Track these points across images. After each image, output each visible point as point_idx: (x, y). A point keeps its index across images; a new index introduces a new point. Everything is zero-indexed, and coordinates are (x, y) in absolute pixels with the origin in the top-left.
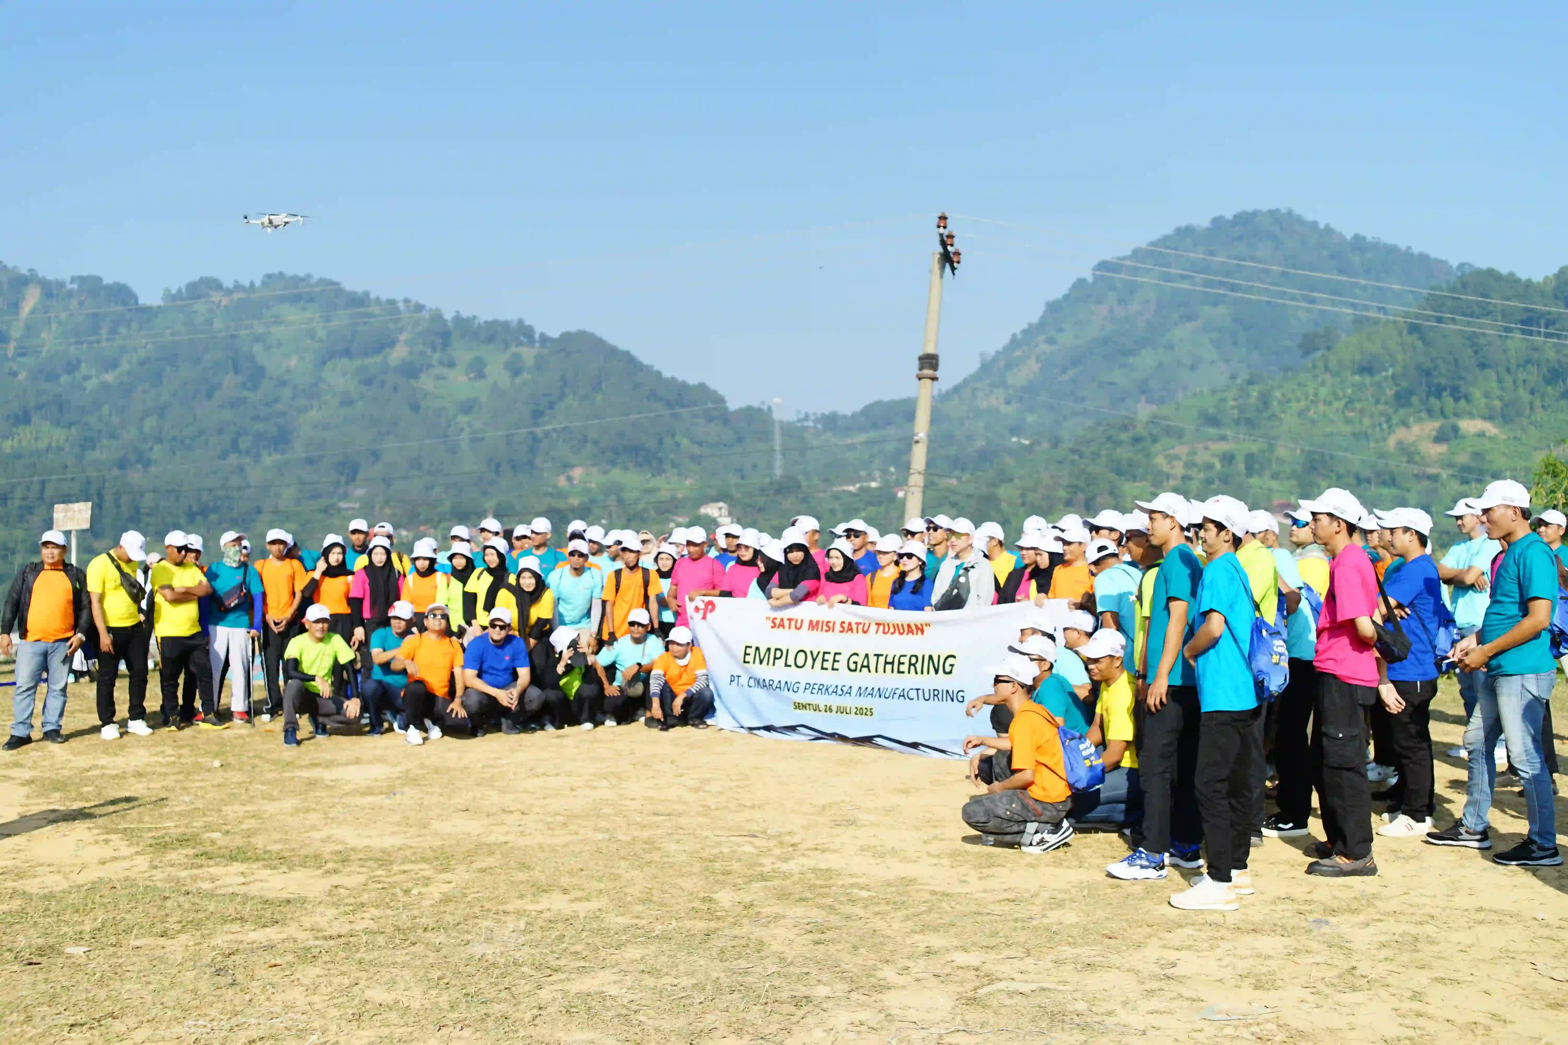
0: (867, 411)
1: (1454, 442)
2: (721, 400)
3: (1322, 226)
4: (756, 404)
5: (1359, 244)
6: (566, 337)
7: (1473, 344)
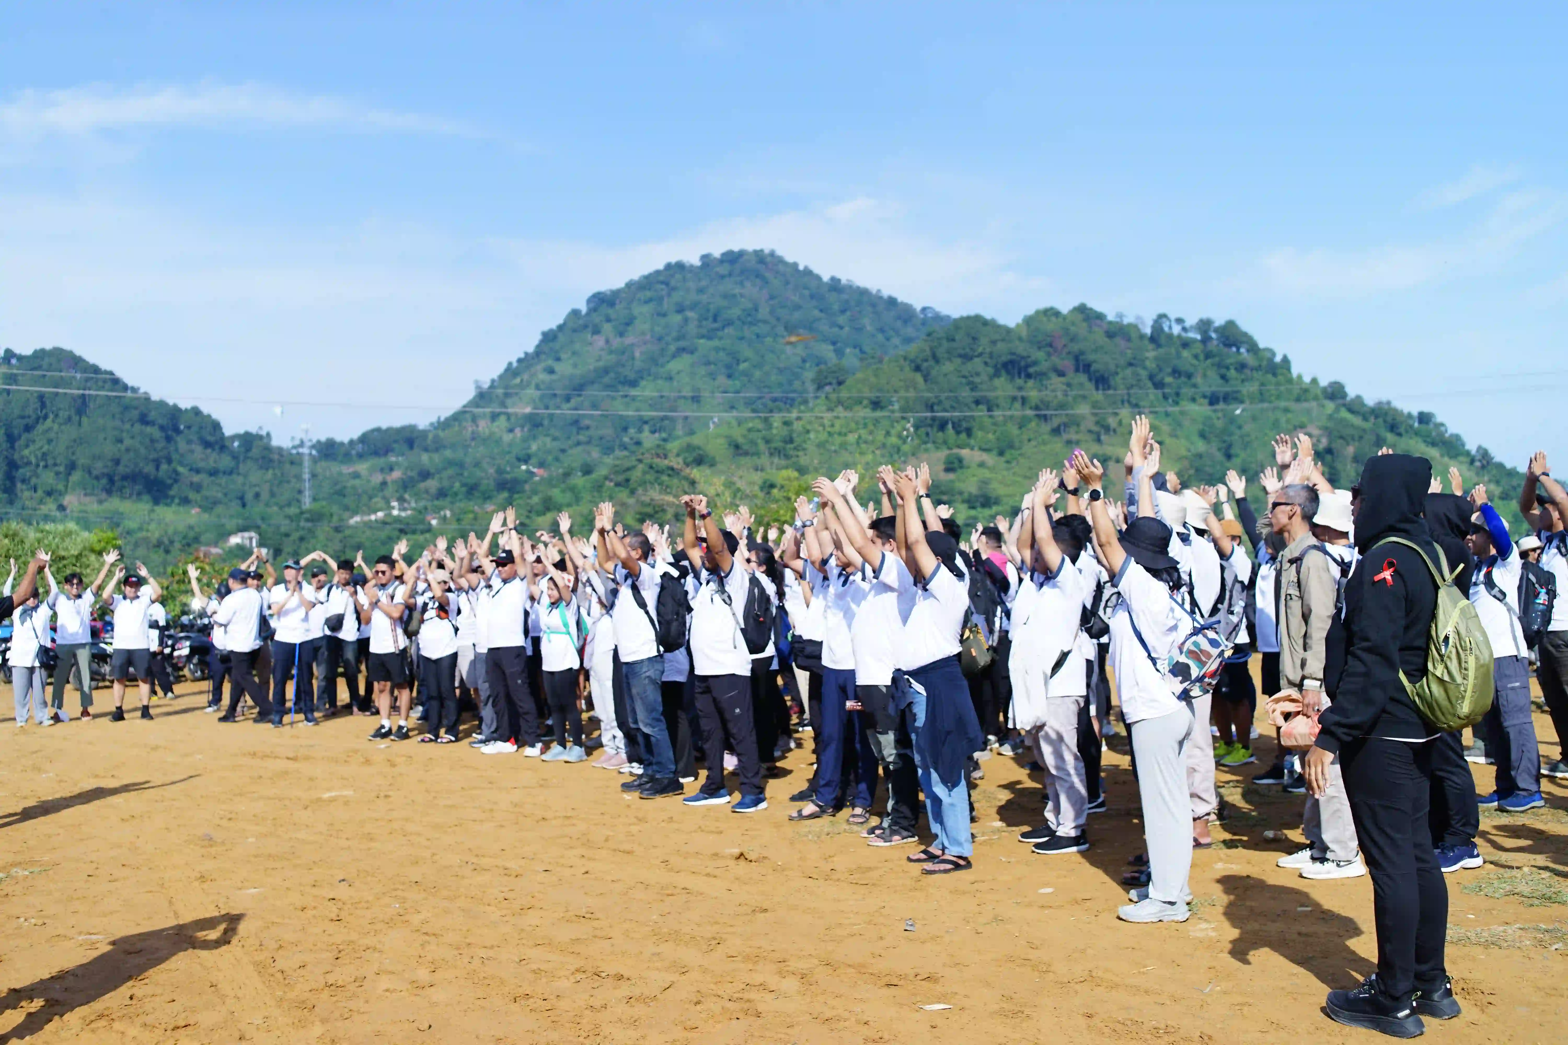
0: (364, 438)
1: (960, 471)
2: (216, 426)
3: (801, 268)
4: (254, 430)
5: (835, 285)
6: (40, 354)
7: (969, 383)
